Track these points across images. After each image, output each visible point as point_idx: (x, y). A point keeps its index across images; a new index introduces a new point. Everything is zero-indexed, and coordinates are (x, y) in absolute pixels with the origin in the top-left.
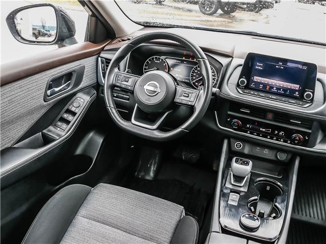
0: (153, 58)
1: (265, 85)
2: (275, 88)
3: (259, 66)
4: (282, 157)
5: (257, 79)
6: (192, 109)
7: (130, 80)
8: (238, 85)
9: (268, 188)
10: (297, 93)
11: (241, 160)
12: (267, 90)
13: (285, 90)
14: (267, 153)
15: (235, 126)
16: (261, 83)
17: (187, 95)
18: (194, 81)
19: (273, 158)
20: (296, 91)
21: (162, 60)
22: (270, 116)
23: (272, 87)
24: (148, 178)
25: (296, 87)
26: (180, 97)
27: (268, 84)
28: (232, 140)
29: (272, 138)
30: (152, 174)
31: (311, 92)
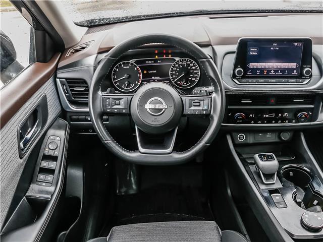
0: (120, 65)
1: (262, 70)
2: (272, 71)
3: (253, 51)
4: (286, 137)
5: (253, 65)
6: (206, 118)
7: (122, 102)
8: (234, 76)
9: (291, 174)
10: (295, 71)
11: (264, 155)
12: (264, 75)
13: (283, 70)
14: (270, 138)
15: (240, 119)
16: (258, 69)
17: (198, 104)
18: (176, 80)
19: (277, 140)
20: (294, 69)
21: (132, 64)
22: (273, 101)
23: (269, 71)
24: (132, 192)
25: (293, 65)
26: (189, 108)
27: (265, 69)
28: (234, 134)
29: (276, 122)
30: (134, 187)
31: (309, 67)
